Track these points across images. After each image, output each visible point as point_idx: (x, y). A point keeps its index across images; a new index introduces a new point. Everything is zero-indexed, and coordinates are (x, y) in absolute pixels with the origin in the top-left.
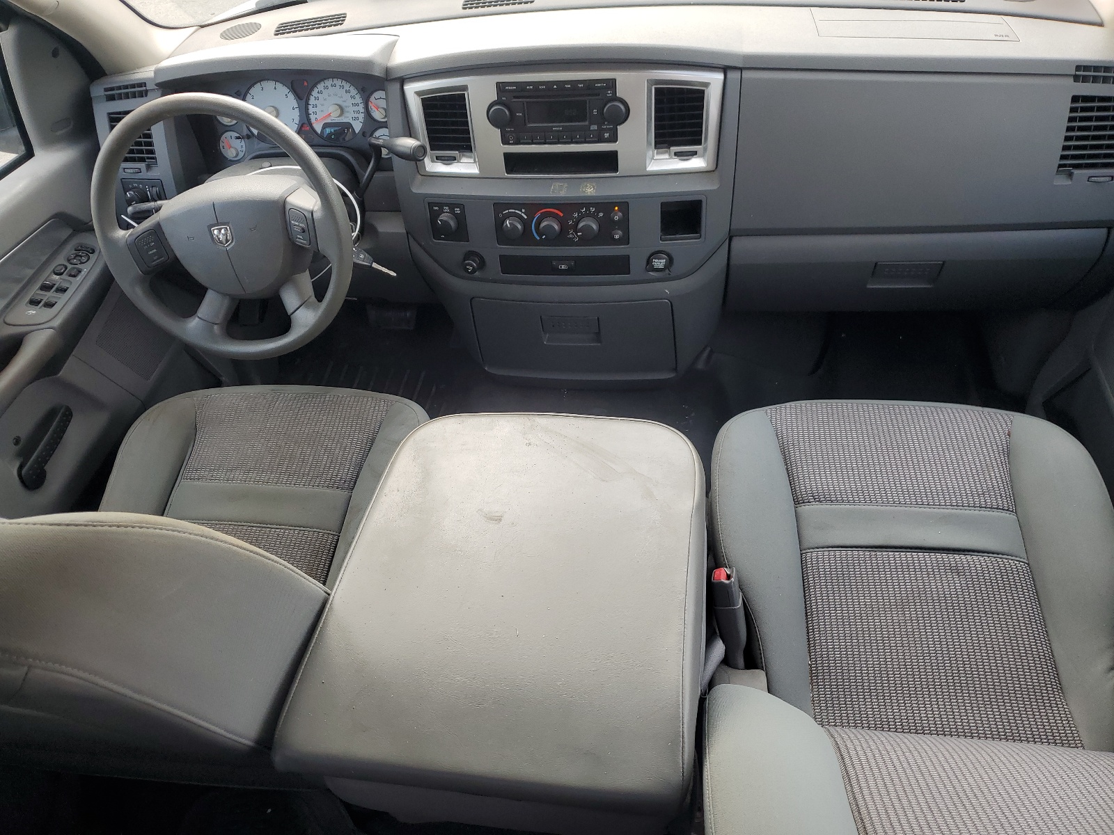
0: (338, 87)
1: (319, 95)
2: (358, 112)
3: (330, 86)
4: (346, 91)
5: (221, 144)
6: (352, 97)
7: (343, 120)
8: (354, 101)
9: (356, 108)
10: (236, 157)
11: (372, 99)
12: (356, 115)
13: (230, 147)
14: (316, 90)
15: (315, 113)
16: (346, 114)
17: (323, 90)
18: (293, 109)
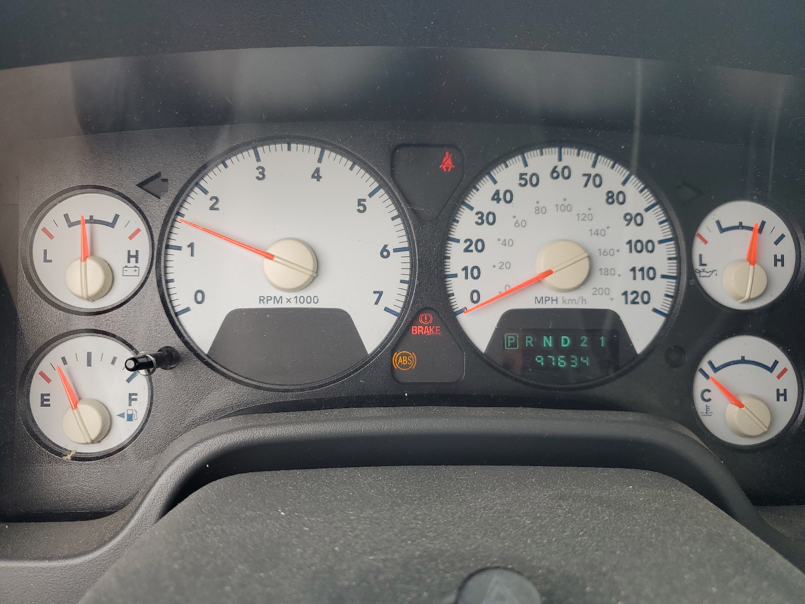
0: (577, 179)
1: (500, 208)
2: (648, 273)
3: (545, 176)
4: (611, 198)
5: (37, 387)
6: (629, 219)
7: (591, 301)
8: (634, 233)
9: (643, 260)
10: (98, 440)
11: (708, 227)
12: (641, 285)
13: (76, 399)
14: (486, 188)
15: (473, 272)
16: (599, 281)
17: (517, 191)
18: (385, 253)
